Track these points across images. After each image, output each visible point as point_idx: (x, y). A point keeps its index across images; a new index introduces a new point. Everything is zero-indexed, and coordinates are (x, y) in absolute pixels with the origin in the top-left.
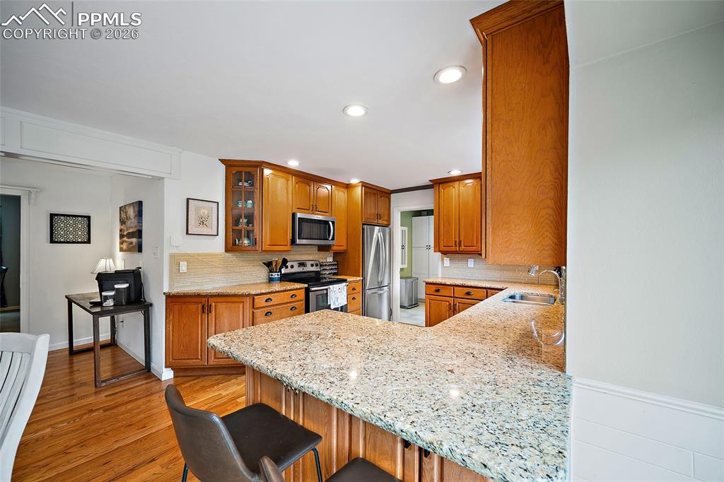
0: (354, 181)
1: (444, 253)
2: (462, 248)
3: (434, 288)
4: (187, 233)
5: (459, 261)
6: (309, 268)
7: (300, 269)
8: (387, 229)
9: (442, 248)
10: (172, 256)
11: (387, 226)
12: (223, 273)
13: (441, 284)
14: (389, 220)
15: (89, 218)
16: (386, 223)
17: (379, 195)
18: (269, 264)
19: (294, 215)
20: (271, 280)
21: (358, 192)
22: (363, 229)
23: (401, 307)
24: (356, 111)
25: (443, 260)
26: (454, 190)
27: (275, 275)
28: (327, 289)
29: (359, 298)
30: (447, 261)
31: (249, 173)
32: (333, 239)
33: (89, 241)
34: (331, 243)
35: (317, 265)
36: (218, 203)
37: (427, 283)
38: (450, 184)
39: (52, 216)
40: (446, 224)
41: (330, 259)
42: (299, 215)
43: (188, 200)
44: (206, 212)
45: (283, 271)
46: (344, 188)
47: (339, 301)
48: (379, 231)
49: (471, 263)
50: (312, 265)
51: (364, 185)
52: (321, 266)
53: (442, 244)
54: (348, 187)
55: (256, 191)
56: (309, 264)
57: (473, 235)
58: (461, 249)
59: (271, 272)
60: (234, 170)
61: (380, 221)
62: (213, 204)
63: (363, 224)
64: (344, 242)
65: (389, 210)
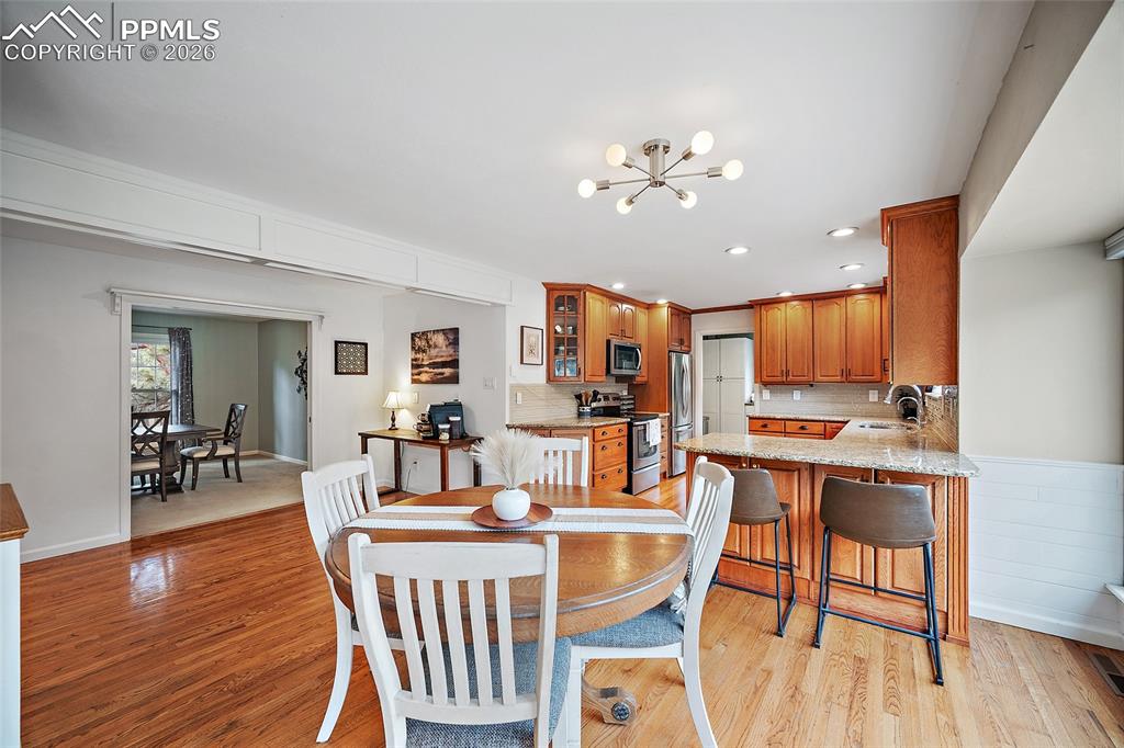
0: (660, 301)
1: (766, 384)
2: (791, 377)
3: (761, 422)
4: (522, 362)
5: (781, 393)
6: (611, 403)
7: (605, 404)
8: (689, 357)
9: (765, 379)
10: (512, 386)
11: (689, 352)
12: (546, 406)
13: (769, 418)
14: (691, 346)
15: (366, 345)
16: (687, 349)
17: (682, 315)
18: (578, 397)
19: (608, 342)
20: (580, 415)
21: (664, 313)
22: (670, 358)
24: (739, 251)
25: (761, 392)
26: (778, 315)
27: (587, 409)
28: (645, 425)
29: (667, 437)
30: (766, 394)
31: (573, 297)
32: (640, 368)
33: (366, 373)
35: (617, 399)
36: (542, 329)
37: (750, 418)
38: (776, 305)
39: (337, 343)
40: (770, 351)
41: (625, 393)
42: (615, 342)
43: (522, 327)
44: (535, 340)
45: (594, 405)
46: (646, 308)
49: (797, 395)
50: (614, 399)
51: (671, 305)
52: (620, 400)
53: (764, 373)
54: (650, 307)
56: (611, 397)
57: (804, 363)
58: (788, 380)
59: (580, 405)
60: (556, 294)
61: (683, 348)
62: (539, 331)
63: (669, 352)
64: (645, 372)
65: (690, 334)
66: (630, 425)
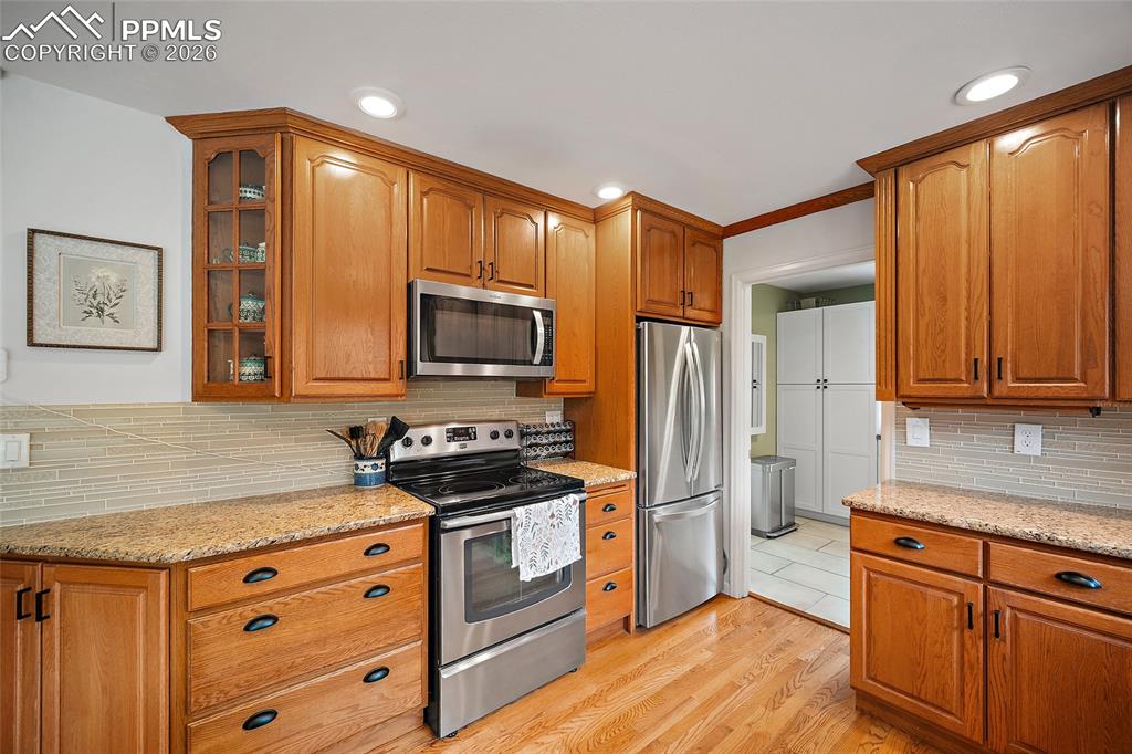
0: (610, 193)
1: (914, 403)
2: (1009, 384)
3: (890, 531)
4: (31, 342)
5: (971, 430)
6: (482, 443)
7: (453, 448)
8: (714, 334)
9: (911, 386)
11: (714, 324)
12: (189, 464)
13: (922, 522)
14: (717, 309)
16: (707, 316)
18: (351, 435)
19: (410, 287)
20: (356, 480)
21: (625, 225)
22: (639, 332)
23: (755, 532)
25: (901, 425)
26: (965, 176)
29: (627, 533)
30: (919, 431)
31: (252, 152)
32: (547, 361)
34: (542, 371)
35: (509, 434)
36: (159, 250)
37: (855, 511)
41: (554, 417)
43: (31, 234)
44: (114, 279)
45: (398, 452)
46: (586, 220)
47: (552, 554)
48: (689, 340)
49: (1028, 438)
50: (495, 436)
51: (642, 204)
52: (522, 435)
54: (597, 217)
55: (269, 207)
56: (483, 430)
58: (999, 389)
59: (359, 456)
60: (213, 148)
61: (691, 313)
62: (144, 252)
63: (639, 319)
64: (585, 372)
65: (719, 283)
66: (434, 528)
